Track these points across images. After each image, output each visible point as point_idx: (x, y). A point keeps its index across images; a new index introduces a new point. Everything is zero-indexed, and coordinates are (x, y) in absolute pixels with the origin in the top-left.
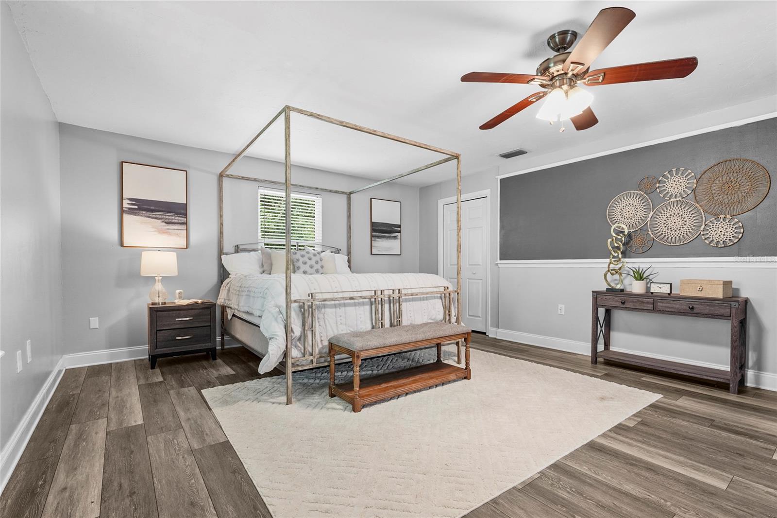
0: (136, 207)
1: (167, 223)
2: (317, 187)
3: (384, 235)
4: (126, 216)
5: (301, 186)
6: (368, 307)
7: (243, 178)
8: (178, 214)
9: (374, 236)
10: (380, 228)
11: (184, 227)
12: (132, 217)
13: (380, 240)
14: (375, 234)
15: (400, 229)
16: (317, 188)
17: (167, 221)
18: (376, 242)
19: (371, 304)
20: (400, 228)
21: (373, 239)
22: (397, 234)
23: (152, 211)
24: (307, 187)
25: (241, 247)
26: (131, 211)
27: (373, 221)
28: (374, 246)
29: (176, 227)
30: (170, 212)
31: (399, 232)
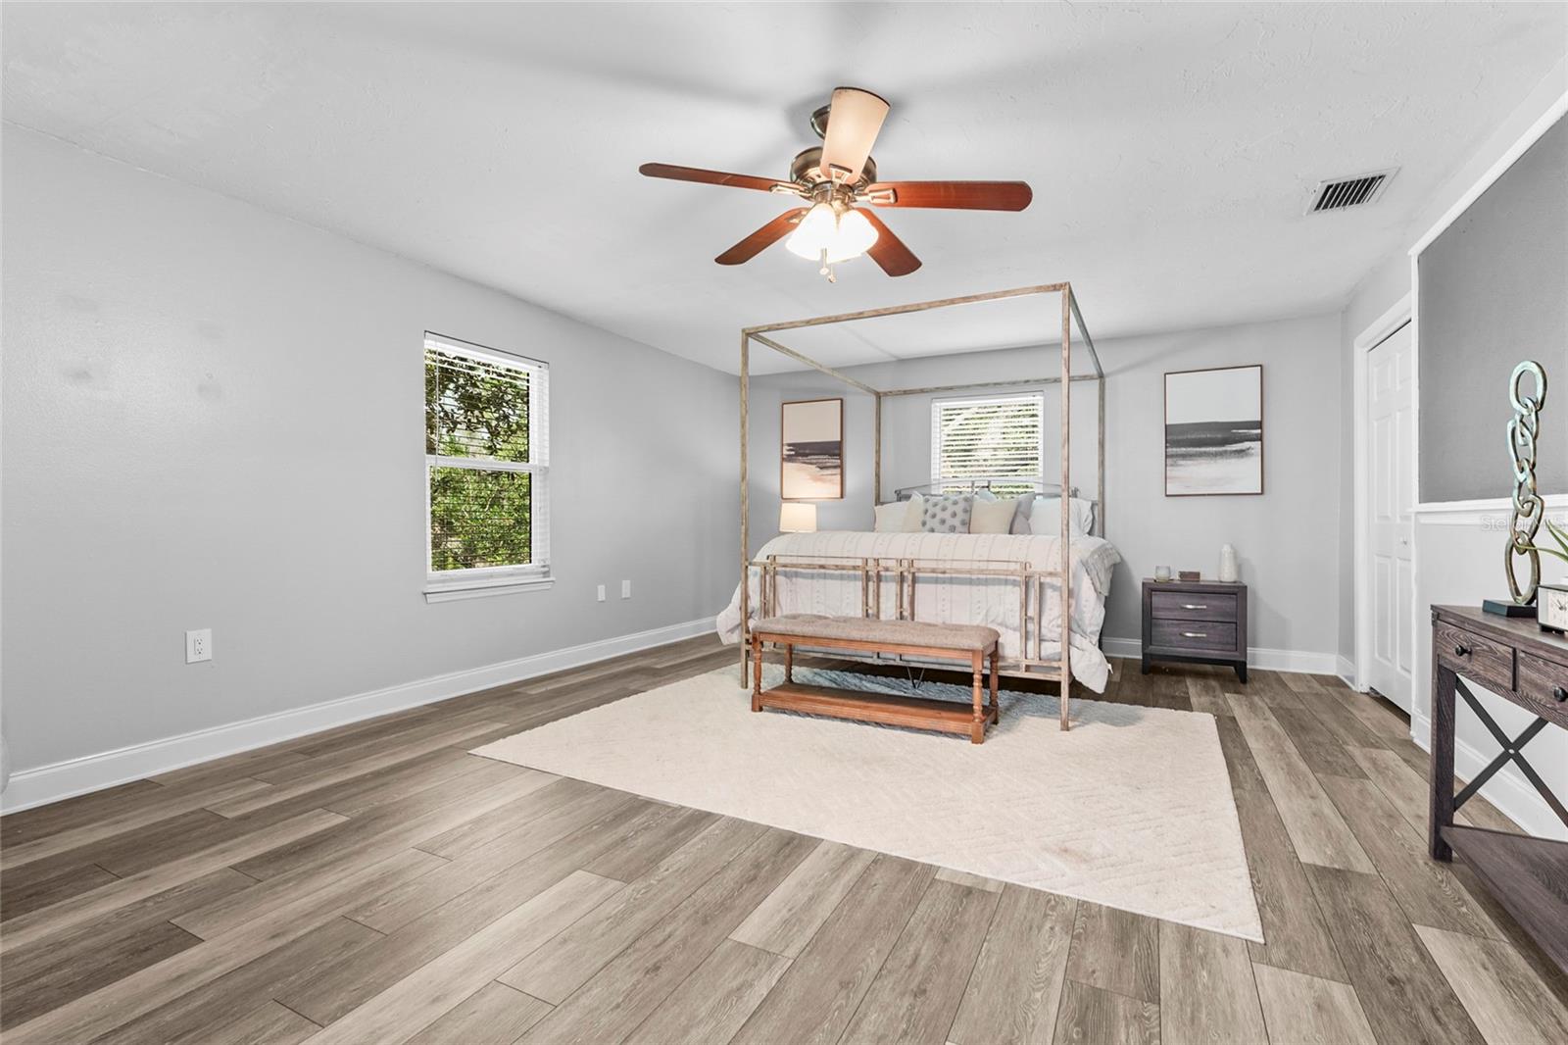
0: (793, 453)
1: (821, 468)
2: (1027, 379)
3: (1203, 449)
4: (785, 464)
5: (995, 384)
6: (859, 584)
7: (905, 392)
8: (832, 455)
9: (1172, 456)
10: (1189, 437)
11: (838, 471)
12: (790, 464)
13: (1189, 462)
14: (1174, 449)
15: (1259, 431)
16: (1027, 381)
17: (821, 465)
18: (1180, 468)
19: (868, 578)
20: (1261, 428)
21: (1169, 461)
22: (1247, 445)
23: (807, 455)
24: (1009, 383)
25: (903, 493)
26: (789, 459)
27: (1168, 423)
28: (1171, 478)
29: (829, 472)
30: (825, 454)
31: (1260, 438)
